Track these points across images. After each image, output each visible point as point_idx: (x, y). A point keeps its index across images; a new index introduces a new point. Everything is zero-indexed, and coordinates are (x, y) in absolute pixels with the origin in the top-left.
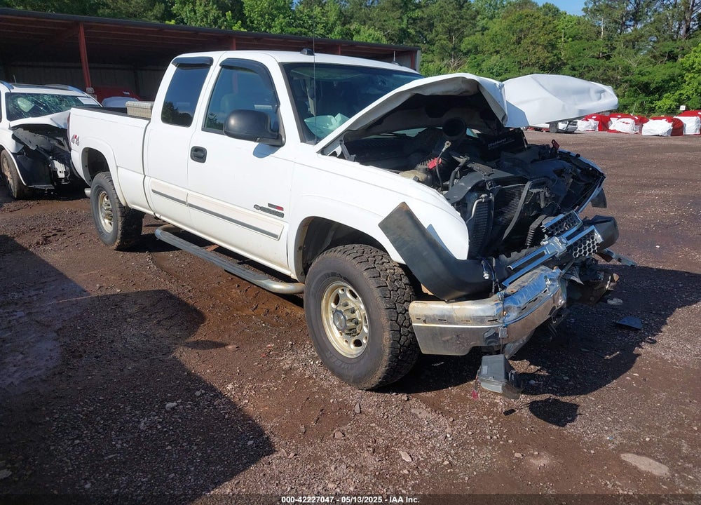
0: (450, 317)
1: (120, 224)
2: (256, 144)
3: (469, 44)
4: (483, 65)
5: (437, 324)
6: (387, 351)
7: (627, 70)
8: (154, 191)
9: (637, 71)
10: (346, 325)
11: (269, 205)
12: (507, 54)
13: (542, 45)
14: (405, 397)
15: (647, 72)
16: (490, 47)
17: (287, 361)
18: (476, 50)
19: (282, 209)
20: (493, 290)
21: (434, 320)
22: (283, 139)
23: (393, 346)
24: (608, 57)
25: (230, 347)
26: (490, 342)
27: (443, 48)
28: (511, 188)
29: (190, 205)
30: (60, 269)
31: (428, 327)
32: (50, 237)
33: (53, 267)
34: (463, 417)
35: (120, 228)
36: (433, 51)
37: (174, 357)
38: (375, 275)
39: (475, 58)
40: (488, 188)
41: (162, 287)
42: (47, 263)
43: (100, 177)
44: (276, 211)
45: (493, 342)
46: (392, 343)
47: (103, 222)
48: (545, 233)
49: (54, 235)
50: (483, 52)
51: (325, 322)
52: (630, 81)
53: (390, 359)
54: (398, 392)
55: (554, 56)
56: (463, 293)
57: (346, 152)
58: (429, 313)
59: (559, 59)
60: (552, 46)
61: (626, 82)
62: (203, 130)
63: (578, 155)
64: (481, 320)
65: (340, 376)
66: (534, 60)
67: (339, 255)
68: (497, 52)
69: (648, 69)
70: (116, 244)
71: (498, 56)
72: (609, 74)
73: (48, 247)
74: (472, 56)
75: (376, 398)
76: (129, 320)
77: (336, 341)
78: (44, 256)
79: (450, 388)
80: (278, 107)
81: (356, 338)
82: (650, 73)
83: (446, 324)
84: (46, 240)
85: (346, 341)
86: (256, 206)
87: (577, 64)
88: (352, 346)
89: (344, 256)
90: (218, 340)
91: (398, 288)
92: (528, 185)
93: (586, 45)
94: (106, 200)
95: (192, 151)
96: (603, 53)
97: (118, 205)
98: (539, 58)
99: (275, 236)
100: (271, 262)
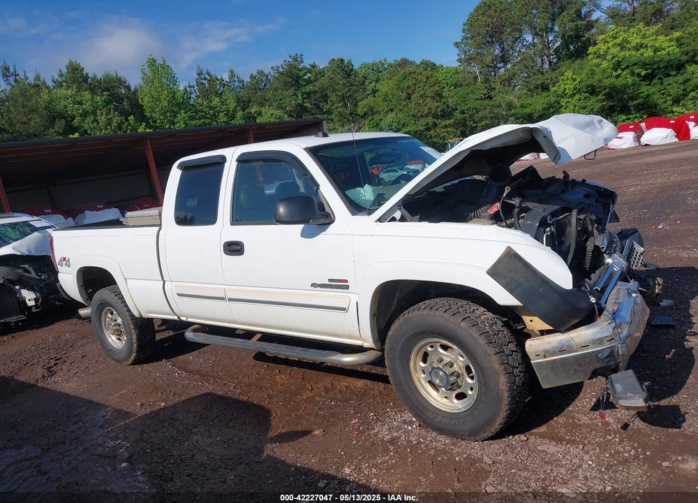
0: (569, 346)
1: (134, 336)
2: (302, 226)
3: (364, 108)
4: (382, 123)
5: (557, 355)
6: (506, 395)
7: (510, 106)
8: (179, 295)
9: (519, 105)
10: (448, 380)
11: (330, 280)
12: (400, 110)
13: (431, 97)
14: (523, 437)
15: (528, 104)
16: (384, 107)
17: (382, 432)
18: (371, 112)
19: (346, 281)
20: (597, 313)
21: (553, 353)
22: (332, 216)
23: (511, 389)
24: (490, 98)
25: (317, 432)
26: (608, 362)
27: (341, 114)
28: (562, 218)
29: (230, 300)
30: (86, 397)
31: (548, 361)
32: (52, 367)
33: (76, 397)
34: (588, 442)
35: (135, 341)
36: (332, 120)
37: (268, 456)
38: (474, 324)
39: (373, 119)
40: (549, 222)
41: (205, 391)
42: (67, 395)
43: (103, 294)
44: (341, 285)
45: (611, 360)
46: (510, 387)
47: (110, 340)
48: (605, 252)
49: (55, 364)
50: (378, 112)
51: (417, 384)
52: (515, 115)
53: (510, 403)
54: (513, 434)
55: (444, 104)
56: (576, 321)
57: (407, 215)
58: (548, 347)
59: (448, 106)
60: (439, 96)
61: (511, 116)
62: (232, 224)
63: (584, 181)
64: (600, 341)
65: (451, 433)
66: (426, 111)
67: (426, 312)
68: (392, 110)
69: (528, 102)
70: (132, 358)
71: (394, 113)
72: (496, 111)
73: (56, 378)
74: (370, 118)
75: (497, 445)
76: (194, 430)
77: (435, 399)
78: (58, 388)
79: (555, 419)
80: (318, 188)
81: (458, 391)
82: (531, 105)
83: (566, 353)
84: (51, 372)
85: (446, 397)
86: (314, 285)
87: (466, 107)
88: (455, 401)
89: (432, 312)
90: (299, 428)
91: (498, 331)
92: (574, 213)
93: (469, 90)
94: (110, 316)
95: (224, 247)
96: (484, 95)
97: (129, 318)
98: (430, 109)
99: (343, 309)
100: (337, 336)
